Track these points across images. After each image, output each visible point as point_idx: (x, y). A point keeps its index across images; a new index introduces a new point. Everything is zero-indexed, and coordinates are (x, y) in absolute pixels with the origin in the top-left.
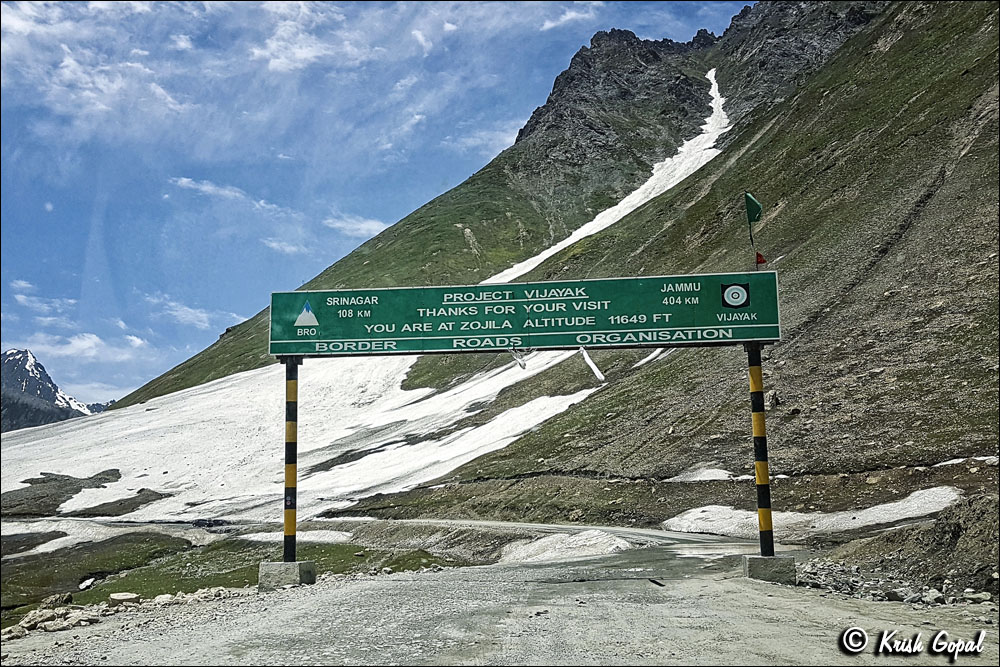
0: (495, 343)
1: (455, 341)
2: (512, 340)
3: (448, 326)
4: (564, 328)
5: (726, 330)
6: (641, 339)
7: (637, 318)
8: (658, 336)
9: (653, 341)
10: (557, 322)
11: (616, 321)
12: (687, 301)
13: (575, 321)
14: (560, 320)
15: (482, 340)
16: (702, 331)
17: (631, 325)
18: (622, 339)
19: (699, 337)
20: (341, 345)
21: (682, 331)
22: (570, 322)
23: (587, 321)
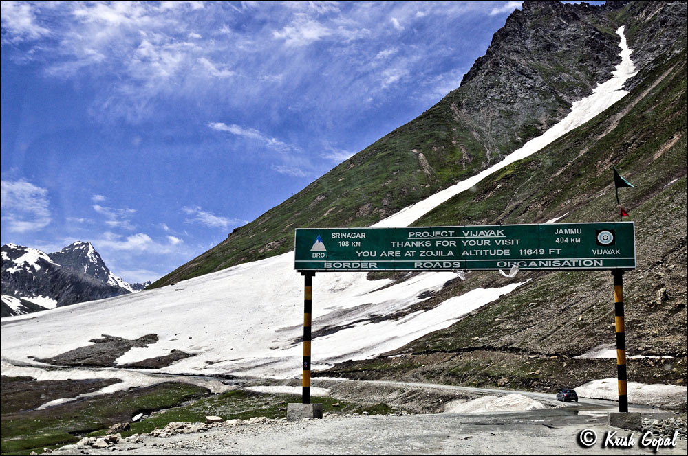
0: (442, 265)
1: (416, 264)
2: (454, 264)
3: (411, 254)
4: (489, 257)
5: (599, 261)
6: (540, 265)
7: (538, 251)
8: (552, 264)
9: (548, 266)
10: (484, 253)
11: (523, 253)
12: (572, 240)
13: (496, 252)
14: (486, 251)
15: (434, 263)
16: (582, 261)
17: (533, 256)
18: (528, 265)
19: (580, 265)
20: (341, 264)
21: (569, 261)
22: (493, 253)
23: (504, 252)
